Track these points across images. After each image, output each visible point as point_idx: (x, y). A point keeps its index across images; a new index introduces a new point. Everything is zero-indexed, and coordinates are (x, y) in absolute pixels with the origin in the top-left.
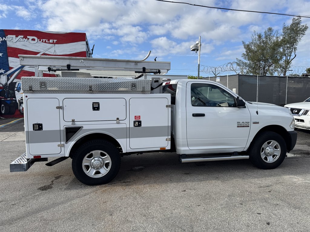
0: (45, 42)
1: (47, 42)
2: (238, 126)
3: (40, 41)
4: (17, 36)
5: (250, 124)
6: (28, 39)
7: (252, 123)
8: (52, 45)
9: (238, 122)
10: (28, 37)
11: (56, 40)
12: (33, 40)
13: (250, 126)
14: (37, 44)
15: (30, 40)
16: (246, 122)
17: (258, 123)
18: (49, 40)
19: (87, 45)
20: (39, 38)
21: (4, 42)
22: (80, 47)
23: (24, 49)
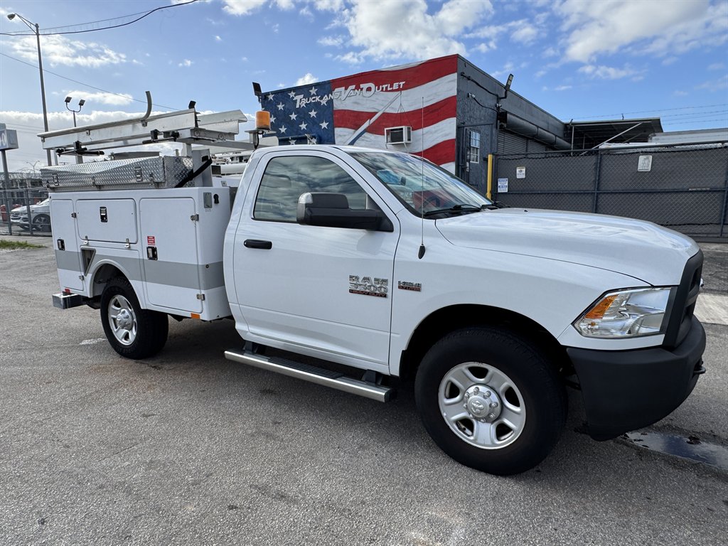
0: (387, 90)
1: (389, 89)
2: (353, 288)
3: (379, 89)
4: (346, 89)
5: (389, 287)
6: (362, 89)
7: (396, 285)
8: (397, 93)
9: (351, 277)
10: (362, 86)
11: (404, 83)
12: (369, 89)
13: (389, 294)
14: (373, 98)
15: (364, 90)
16: (376, 280)
17: (417, 288)
18: (392, 86)
19: (469, 79)
20: (377, 84)
21: (330, 102)
22: (446, 87)
23: (356, 109)
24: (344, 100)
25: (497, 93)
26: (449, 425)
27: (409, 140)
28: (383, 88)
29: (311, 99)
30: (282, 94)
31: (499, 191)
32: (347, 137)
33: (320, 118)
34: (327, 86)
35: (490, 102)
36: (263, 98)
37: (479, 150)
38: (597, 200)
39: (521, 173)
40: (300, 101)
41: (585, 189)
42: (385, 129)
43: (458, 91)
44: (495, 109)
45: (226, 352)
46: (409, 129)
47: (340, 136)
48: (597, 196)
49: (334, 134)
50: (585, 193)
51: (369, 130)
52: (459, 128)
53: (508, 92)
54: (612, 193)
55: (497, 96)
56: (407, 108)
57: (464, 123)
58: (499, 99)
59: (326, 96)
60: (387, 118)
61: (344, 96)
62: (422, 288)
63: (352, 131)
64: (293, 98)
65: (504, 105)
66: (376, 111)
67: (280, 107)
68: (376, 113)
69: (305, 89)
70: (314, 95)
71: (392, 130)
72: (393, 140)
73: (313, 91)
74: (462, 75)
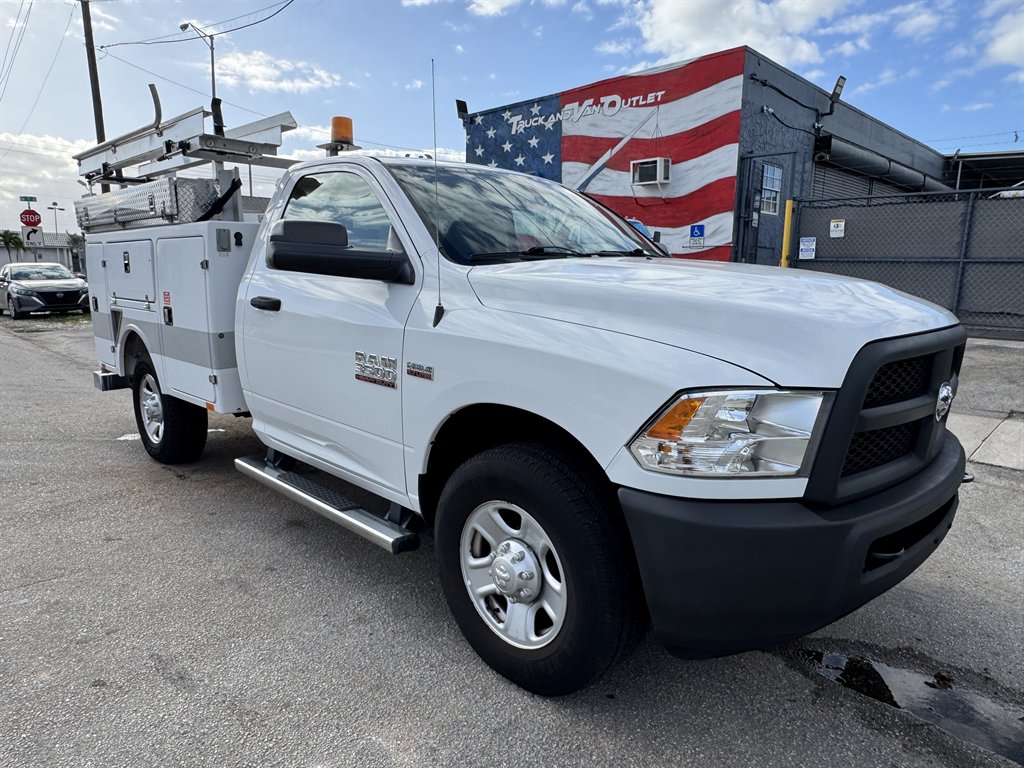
0: (638, 105)
1: (641, 103)
2: (360, 372)
3: (626, 103)
4: (580, 105)
5: (398, 373)
6: (602, 105)
8: (653, 108)
9: (358, 355)
10: (602, 100)
11: (663, 92)
12: (613, 104)
13: (398, 382)
14: (620, 116)
15: (606, 105)
17: (428, 374)
18: (645, 98)
19: (764, 84)
20: (625, 97)
21: (558, 124)
22: (725, 97)
23: (592, 135)
24: (578, 121)
25: (815, 107)
26: (473, 600)
27: (667, 178)
28: (632, 102)
29: (532, 122)
30: (494, 115)
31: (801, 257)
32: (579, 175)
33: (543, 148)
34: (554, 102)
35: (805, 120)
36: (469, 121)
37: (778, 194)
38: (963, 274)
39: (837, 229)
40: (518, 124)
41: (943, 255)
42: (632, 162)
43: (744, 103)
44: (813, 131)
45: (237, 460)
46: (666, 162)
47: (569, 173)
48: (963, 268)
49: (561, 171)
50: (942, 263)
51: (607, 165)
52: (742, 160)
53: (836, 105)
54: (989, 263)
55: (817, 110)
56: (666, 132)
57: (752, 152)
58: (819, 116)
59: (552, 116)
60: (637, 146)
61: (577, 116)
62: (436, 375)
63: (586, 166)
64: (508, 120)
65: (828, 125)
66: (621, 136)
67: (491, 133)
68: (620, 140)
69: (525, 108)
70: (536, 116)
71: (642, 164)
72: (642, 179)
73: (535, 110)
74: (752, 78)
